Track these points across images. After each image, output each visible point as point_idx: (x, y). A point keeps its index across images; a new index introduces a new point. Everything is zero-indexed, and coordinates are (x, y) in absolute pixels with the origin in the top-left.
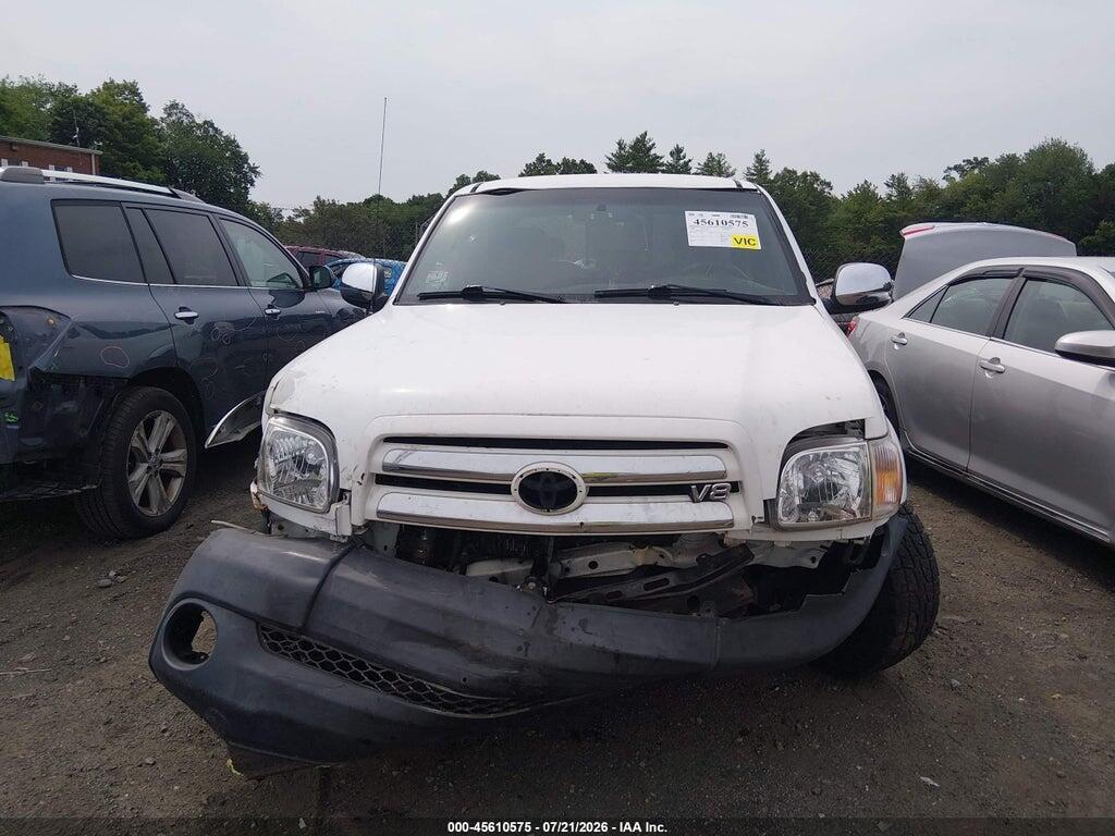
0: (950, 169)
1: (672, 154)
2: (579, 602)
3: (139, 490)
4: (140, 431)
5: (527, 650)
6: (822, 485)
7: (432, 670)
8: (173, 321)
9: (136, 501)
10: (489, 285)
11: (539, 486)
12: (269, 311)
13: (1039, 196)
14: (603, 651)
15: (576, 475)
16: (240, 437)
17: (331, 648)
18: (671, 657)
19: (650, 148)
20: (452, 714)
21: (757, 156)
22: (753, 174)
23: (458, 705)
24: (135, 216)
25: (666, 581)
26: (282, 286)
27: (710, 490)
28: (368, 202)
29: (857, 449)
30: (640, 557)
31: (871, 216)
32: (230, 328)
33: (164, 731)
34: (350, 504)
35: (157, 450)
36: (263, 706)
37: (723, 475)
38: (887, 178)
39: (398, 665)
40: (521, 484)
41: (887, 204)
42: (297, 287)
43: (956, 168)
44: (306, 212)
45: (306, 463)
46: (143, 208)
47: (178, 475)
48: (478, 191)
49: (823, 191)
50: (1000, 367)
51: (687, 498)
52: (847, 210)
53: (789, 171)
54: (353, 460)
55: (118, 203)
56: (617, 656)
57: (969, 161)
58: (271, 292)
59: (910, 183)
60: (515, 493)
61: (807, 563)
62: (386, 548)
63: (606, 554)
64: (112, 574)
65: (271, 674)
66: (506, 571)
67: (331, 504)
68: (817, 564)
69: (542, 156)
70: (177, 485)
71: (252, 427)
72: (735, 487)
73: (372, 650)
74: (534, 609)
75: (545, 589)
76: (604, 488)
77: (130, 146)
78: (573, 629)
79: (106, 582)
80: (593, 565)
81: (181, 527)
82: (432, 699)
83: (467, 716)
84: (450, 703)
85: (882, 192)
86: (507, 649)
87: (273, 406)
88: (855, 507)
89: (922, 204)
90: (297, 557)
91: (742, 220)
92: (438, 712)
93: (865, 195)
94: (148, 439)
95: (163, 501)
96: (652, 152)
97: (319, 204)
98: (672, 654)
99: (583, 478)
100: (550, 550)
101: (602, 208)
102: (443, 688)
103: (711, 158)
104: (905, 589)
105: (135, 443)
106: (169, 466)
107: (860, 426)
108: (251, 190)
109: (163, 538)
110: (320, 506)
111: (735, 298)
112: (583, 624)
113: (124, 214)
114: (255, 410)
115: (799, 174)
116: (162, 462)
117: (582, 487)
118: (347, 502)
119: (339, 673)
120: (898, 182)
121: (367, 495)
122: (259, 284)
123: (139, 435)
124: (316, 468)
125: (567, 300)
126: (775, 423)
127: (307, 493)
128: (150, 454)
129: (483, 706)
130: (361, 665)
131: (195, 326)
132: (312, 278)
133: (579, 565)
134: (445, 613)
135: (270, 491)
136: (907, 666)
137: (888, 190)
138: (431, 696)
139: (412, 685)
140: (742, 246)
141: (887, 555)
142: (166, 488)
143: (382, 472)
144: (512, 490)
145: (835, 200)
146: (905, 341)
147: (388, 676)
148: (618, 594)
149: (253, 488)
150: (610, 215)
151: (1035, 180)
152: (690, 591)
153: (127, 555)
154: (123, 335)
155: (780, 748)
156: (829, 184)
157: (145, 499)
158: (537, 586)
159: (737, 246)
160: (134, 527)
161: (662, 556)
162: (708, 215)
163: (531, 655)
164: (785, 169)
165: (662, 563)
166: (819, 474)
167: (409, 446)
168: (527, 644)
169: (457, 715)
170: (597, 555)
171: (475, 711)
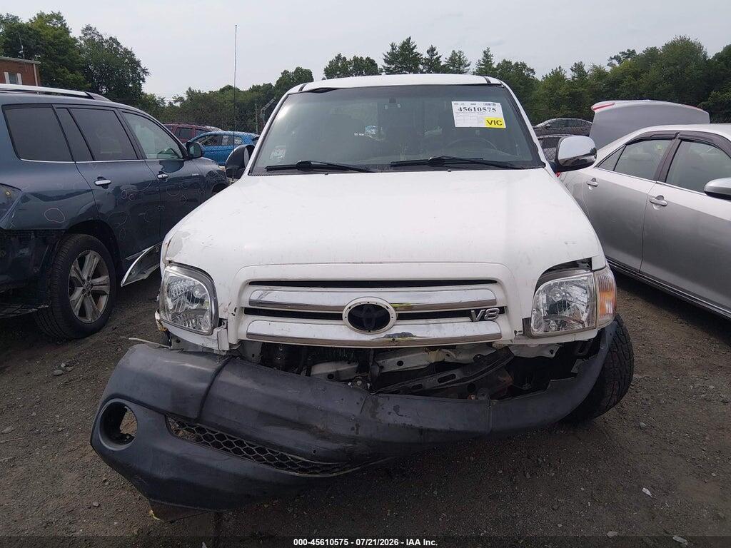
0: (612, 59)
1: (428, 52)
2: (393, 393)
3: (78, 305)
4: (76, 265)
5: (357, 429)
6: (559, 302)
7: (291, 445)
8: (93, 187)
9: (77, 314)
10: (316, 160)
11: (362, 315)
12: (160, 176)
13: (670, 76)
14: (411, 428)
15: (389, 306)
16: (145, 277)
17: (219, 432)
18: (458, 429)
19: (413, 48)
20: (306, 475)
21: (485, 52)
22: (482, 65)
23: (311, 469)
24: (63, 115)
25: (453, 376)
26: (169, 157)
27: (485, 313)
28: (222, 90)
29: (585, 278)
30: (433, 357)
31: (561, 91)
32: (135, 189)
33: (105, 481)
34: (227, 328)
35: (88, 278)
36: (172, 475)
37: (493, 302)
38: (572, 65)
39: (268, 443)
40: (350, 313)
41: (571, 84)
42: (179, 157)
43: (616, 58)
44: (181, 99)
45: (193, 297)
46: (68, 108)
47: (104, 294)
48: (303, 90)
49: (528, 75)
50: (663, 202)
51: (469, 319)
52: (545, 88)
53: (507, 62)
54: (228, 297)
55: (50, 105)
56: (421, 431)
57: (623, 53)
58: (161, 162)
59: (586, 69)
60: (346, 320)
61: (547, 354)
62: (253, 355)
63: (408, 356)
64: (63, 365)
65: (177, 451)
66: (339, 369)
67: (213, 328)
68: (554, 355)
69: (339, 55)
70: (104, 300)
71: (153, 269)
72: (502, 310)
73: (249, 433)
74: (361, 399)
75: (369, 384)
76: (409, 314)
77: (60, 58)
78: (390, 413)
79: (59, 372)
80: (400, 363)
81: (108, 330)
82: (292, 465)
83: (317, 476)
84: (305, 468)
85: (569, 75)
86: (343, 429)
87: (168, 259)
88: (584, 318)
89: (594, 82)
90: (192, 368)
91: (492, 107)
92: (297, 474)
93: (557, 77)
94: (81, 270)
95: (95, 312)
96: (415, 51)
97: (191, 93)
98: (459, 427)
99: (395, 308)
100: (371, 357)
101: (393, 101)
102: (300, 458)
103: (454, 54)
104: (612, 366)
105: (73, 274)
106: (97, 288)
107: (588, 262)
108: (143, 85)
109: (97, 338)
110: (205, 330)
111: (489, 165)
112: (396, 409)
113: (55, 112)
114: (155, 257)
115: (513, 64)
116: (92, 285)
117: (393, 314)
118: (225, 326)
119: (225, 449)
120: (578, 68)
121: (239, 322)
122: (152, 156)
123: (75, 269)
124: (201, 301)
125: (372, 170)
126: (529, 263)
127: (195, 318)
128: (84, 281)
129: (328, 469)
130: (241, 443)
131: (109, 189)
132: (188, 150)
133: (390, 364)
134: (299, 405)
135: (169, 318)
136: (611, 414)
137: (572, 73)
138: (291, 464)
139: (279, 457)
140: (493, 126)
141: (604, 348)
142: (96, 303)
143: (249, 306)
144: (343, 318)
145: (537, 81)
146: (596, 183)
147: (262, 451)
148: (420, 386)
149: (157, 316)
150: (399, 106)
151: (669, 65)
152: (469, 382)
153: (73, 351)
154: (61, 197)
155: (528, 476)
156: (532, 71)
157: (83, 312)
158: (363, 383)
159: (489, 126)
160: (77, 332)
161: (448, 355)
162: (468, 104)
163: (361, 433)
164: (504, 60)
165: (448, 359)
166: (558, 295)
167: (268, 288)
168: (358, 426)
169: (310, 476)
170: (403, 357)
171: (323, 472)
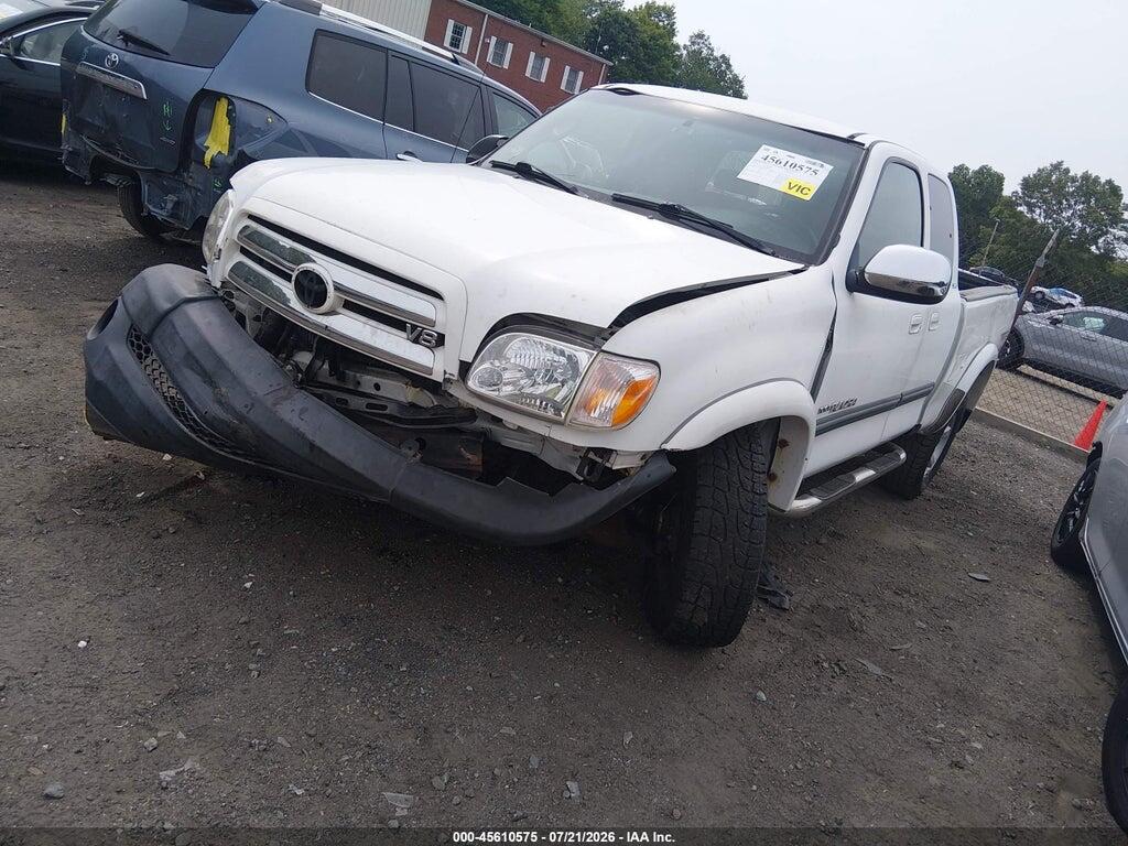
5: (250, 409)
7: (193, 397)
11: (306, 283)
14: (302, 436)
15: (329, 282)
17: (157, 358)
18: (354, 467)
20: (194, 436)
23: (198, 430)
27: (421, 334)
30: (410, 394)
37: (433, 323)
40: (296, 277)
46: (410, 61)
51: (403, 334)
55: (384, 49)
56: (312, 446)
60: (293, 283)
63: (386, 381)
69: (1060, 164)
72: (440, 339)
74: (279, 384)
75: (300, 375)
76: (358, 305)
78: (293, 411)
80: (376, 386)
82: (184, 416)
83: (206, 444)
84: (194, 426)
86: (239, 404)
91: (814, 168)
92: (187, 431)
99: (337, 288)
102: (193, 413)
111: (737, 239)
119: (149, 375)
121: (229, 258)
125: (579, 193)
129: (216, 441)
130: (162, 376)
133: (367, 382)
140: (793, 192)
143: (237, 241)
144: (292, 280)
152: (407, 427)
158: (294, 370)
162: (783, 154)
168: (253, 405)
169: (198, 439)
170: (383, 381)
171: (211, 442)
